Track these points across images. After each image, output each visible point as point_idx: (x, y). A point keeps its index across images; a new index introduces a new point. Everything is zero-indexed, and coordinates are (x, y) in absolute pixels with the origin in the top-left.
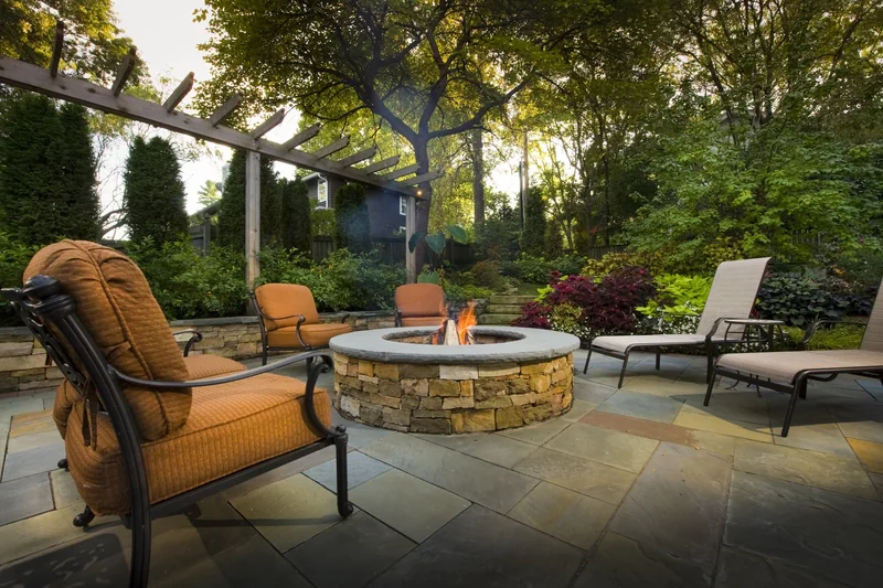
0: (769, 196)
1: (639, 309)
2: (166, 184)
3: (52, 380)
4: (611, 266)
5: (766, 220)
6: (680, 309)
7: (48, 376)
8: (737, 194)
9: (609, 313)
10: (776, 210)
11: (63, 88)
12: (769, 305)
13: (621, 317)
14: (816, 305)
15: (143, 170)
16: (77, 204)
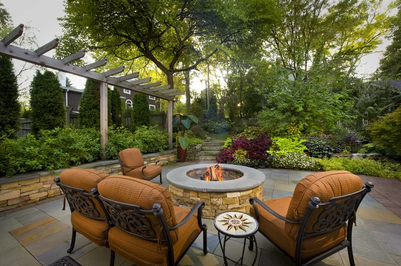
0: (308, 109)
1: (268, 152)
2: (54, 95)
3: (11, 206)
4: (253, 132)
5: (307, 118)
6: (282, 152)
7: (9, 204)
8: (298, 108)
9: (257, 154)
10: (310, 114)
11: (11, 52)
12: (311, 150)
13: (262, 155)
14: (325, 150)
15: (41, 88)
16: (9, 108)
